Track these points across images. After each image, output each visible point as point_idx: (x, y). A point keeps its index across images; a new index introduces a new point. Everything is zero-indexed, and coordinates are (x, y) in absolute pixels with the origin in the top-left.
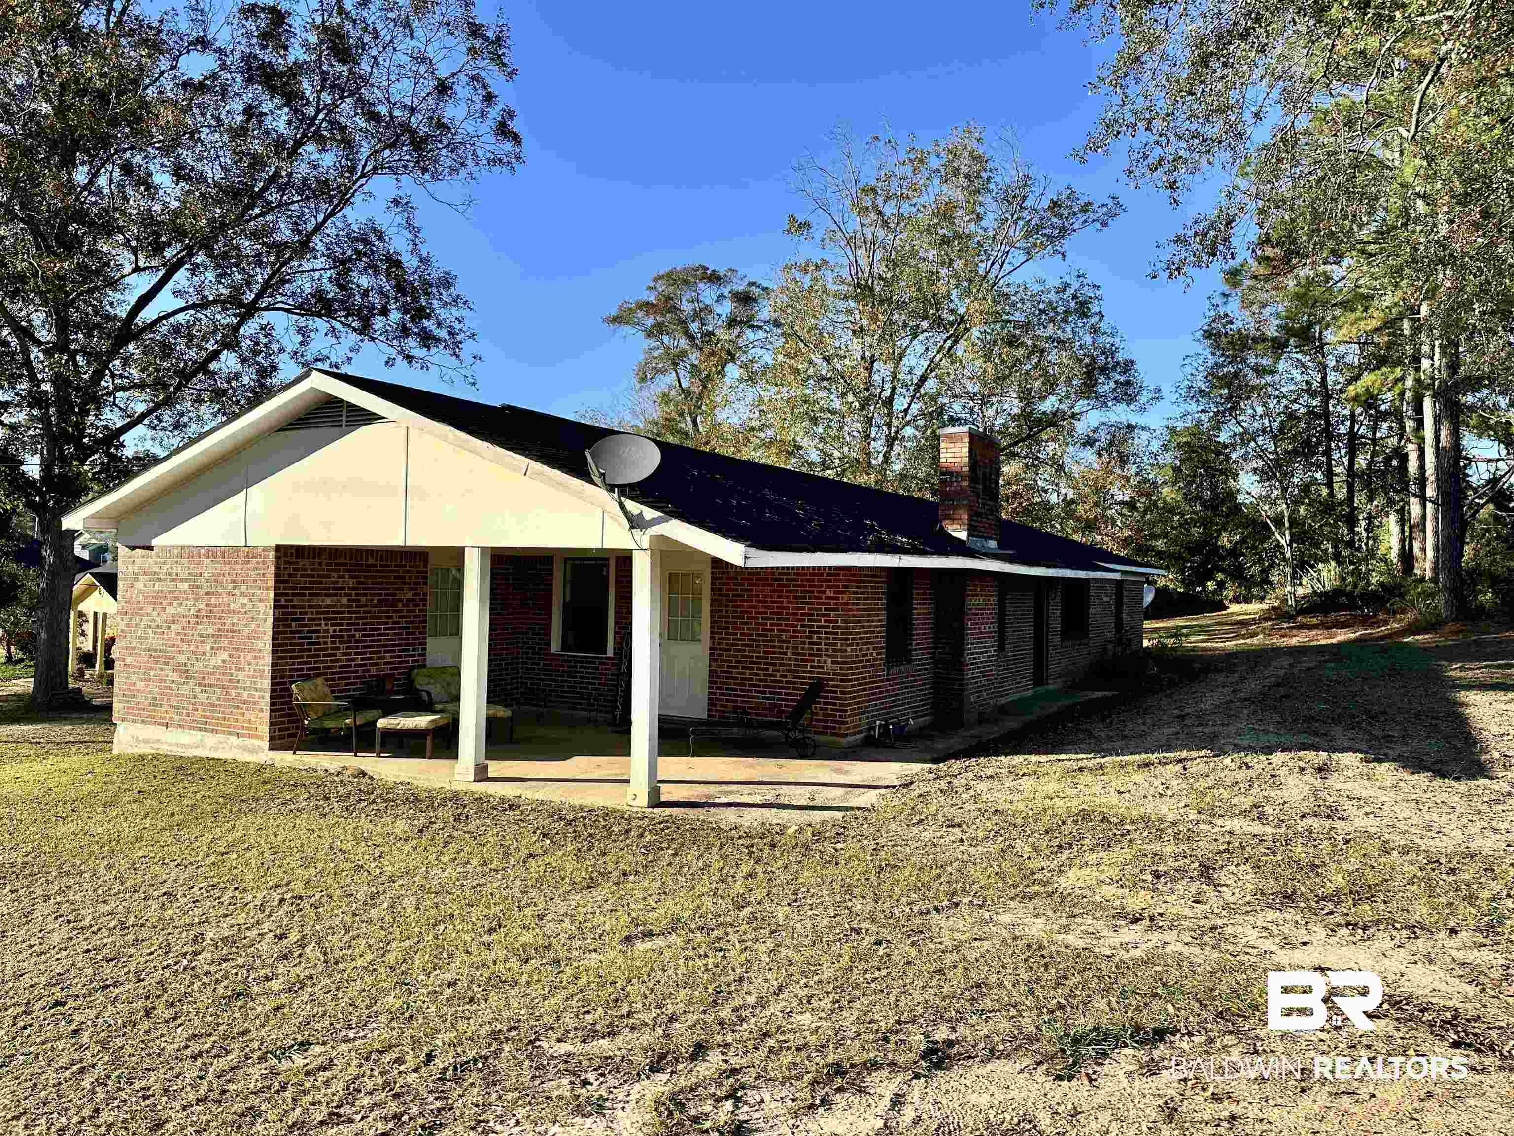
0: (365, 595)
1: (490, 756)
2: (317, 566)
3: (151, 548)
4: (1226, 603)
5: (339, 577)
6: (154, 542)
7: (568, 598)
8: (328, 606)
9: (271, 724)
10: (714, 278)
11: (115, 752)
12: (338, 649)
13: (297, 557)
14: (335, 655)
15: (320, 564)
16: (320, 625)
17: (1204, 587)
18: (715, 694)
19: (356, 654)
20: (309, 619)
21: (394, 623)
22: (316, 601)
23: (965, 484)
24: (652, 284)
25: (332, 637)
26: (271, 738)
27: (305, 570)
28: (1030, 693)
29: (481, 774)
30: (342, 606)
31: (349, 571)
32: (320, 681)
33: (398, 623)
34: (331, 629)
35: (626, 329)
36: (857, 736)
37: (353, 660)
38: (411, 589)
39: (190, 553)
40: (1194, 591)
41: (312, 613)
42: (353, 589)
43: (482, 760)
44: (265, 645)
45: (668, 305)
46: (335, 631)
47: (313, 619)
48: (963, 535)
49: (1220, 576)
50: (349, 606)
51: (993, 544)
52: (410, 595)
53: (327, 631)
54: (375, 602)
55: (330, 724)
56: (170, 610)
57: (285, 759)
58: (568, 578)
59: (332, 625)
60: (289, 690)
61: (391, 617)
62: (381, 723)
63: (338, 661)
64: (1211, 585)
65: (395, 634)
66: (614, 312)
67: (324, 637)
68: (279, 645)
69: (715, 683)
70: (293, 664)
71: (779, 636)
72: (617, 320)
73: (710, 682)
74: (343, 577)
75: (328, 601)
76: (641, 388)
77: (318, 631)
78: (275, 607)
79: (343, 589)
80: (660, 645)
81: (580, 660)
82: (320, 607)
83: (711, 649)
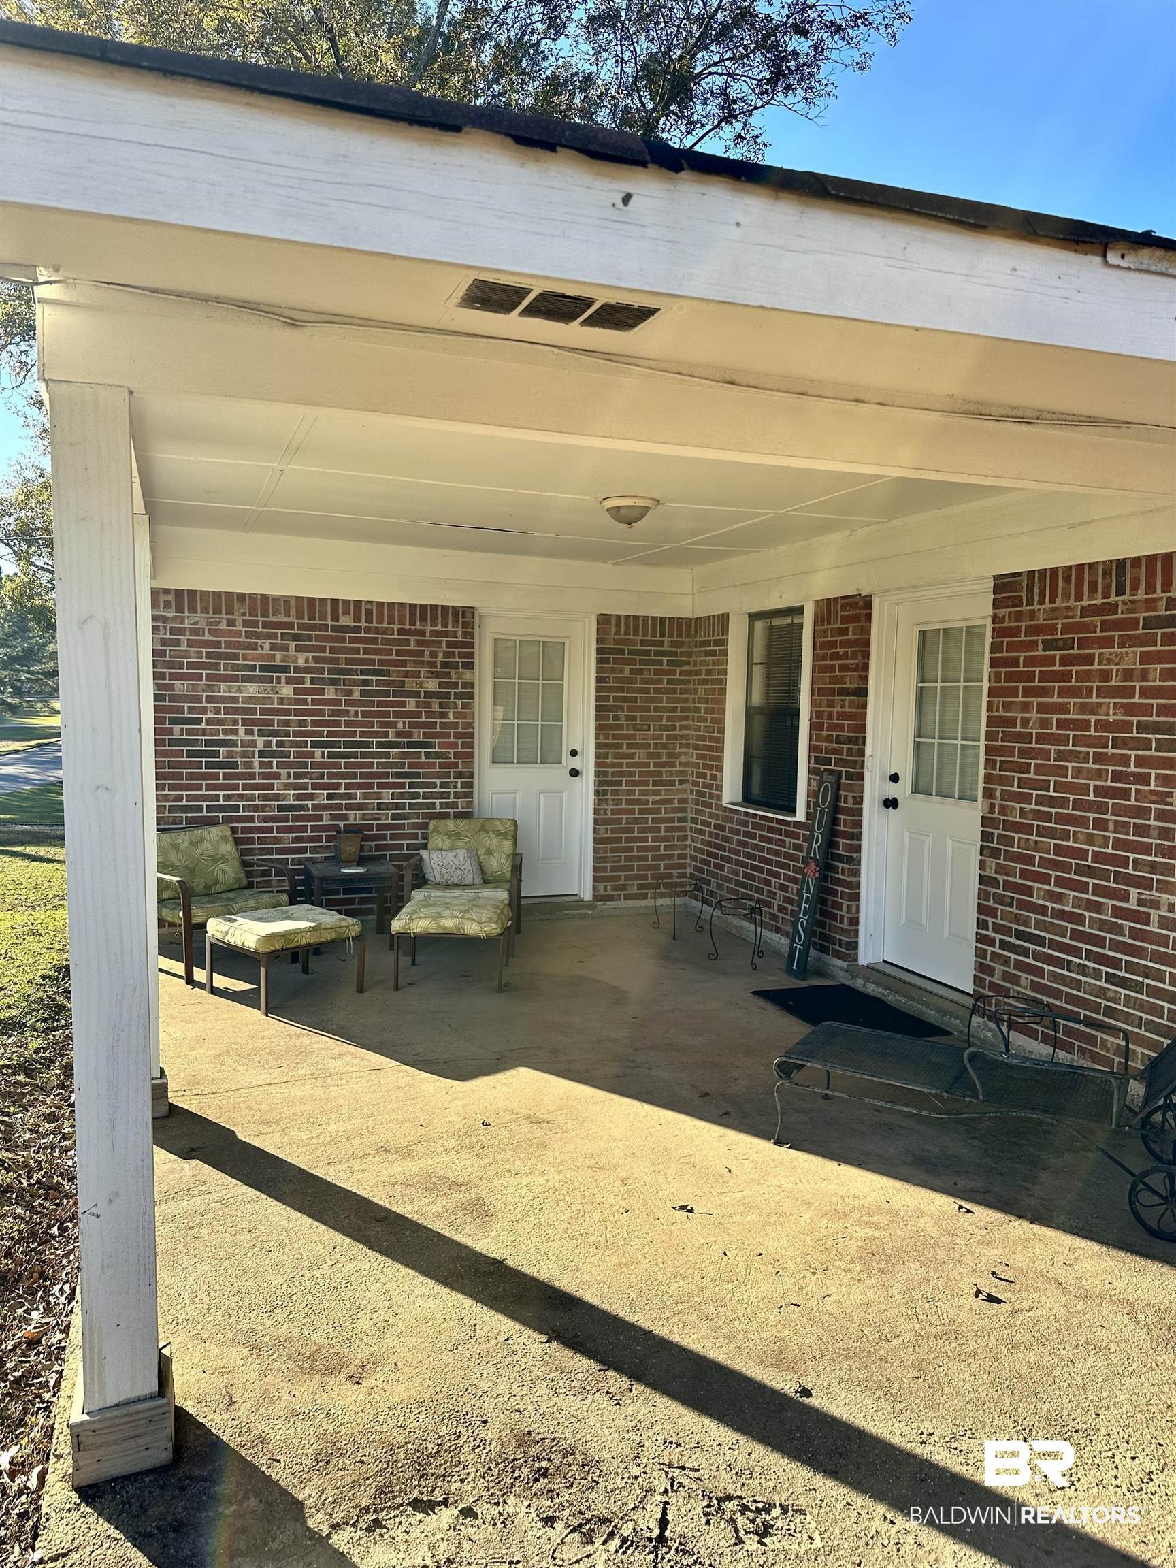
0: (334, 682)
2: (223, 626)
5: (273, 647)
7: (757, 699)
8: (250, 700)
12: (277, 776)
13: (180, 609)
14: (271, 786)
15: (231, 623)
16: (236, 732)
18: (991, 942)
19: (315, 787)
20: (209, 722)
21: (399, 735)
22: (224, 689)
25: (261, 754)
27: (196, 632)
30: (281, 701)
31: (296, 637)
33: (410, 735)
34: (260, 741)
37: (311, 797)
38: (436, 675)
41: (217, 711)
42: (307, 670)
46: (268, 744)
47: (220, 722)
50: (297, 701)
52: (432, 685)
53: (253, 744)
54: (356, 695)
58: (758, 655)
59: (261, 734)
61: (394, 725)
62: (210, 928)
63: (277, 797)
65: (403, 755)
67: (244, 755)
69: (992, 912)
70: (180, 799)
73: (981, 909)
74: (286, 648)
75: (252, 690)
77: (233, 744)
79: (284, 669)
80: (891, 803)
81: (758, 824)
82: (234, 700)
83: (985, 821)
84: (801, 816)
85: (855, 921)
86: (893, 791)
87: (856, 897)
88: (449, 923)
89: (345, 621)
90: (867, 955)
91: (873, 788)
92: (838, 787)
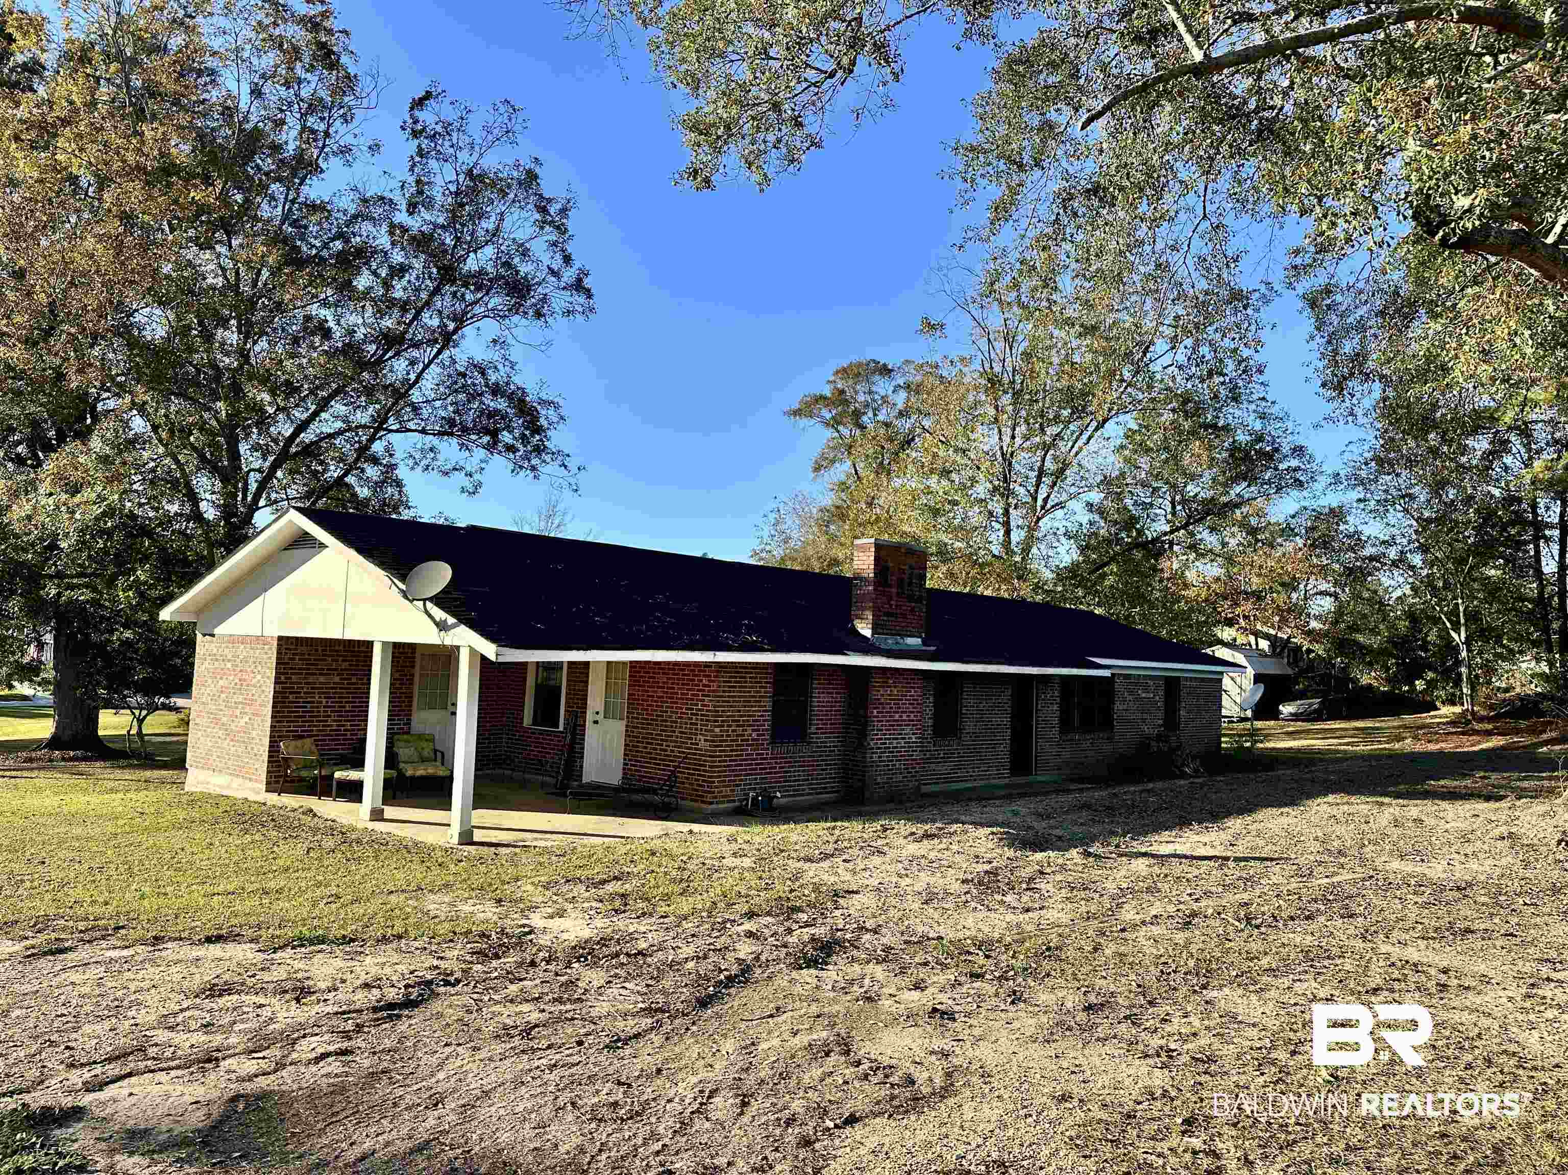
1: (385, 802)
2: (313, 652)
3: (213, 635)
4: (1438, 704)
5: (333, 661)
6: (217, 631)
8: (321, 683)
9: (268, 772)
10: (885, 371)
11: (186, 789)
12: (329, 716)
13: (296, 645)
14: (327, 721)
15: (316, 650)
16: (314, 697)
17: (1412, 684)
18: (627, 766)
19: (346, 721)
20: (305, 693)
22: (311, 679)
23: (871, 588)
24: (832, 378)
25: (325, 707)
26: (268, 783)
27: (303, 655)
28: (1007, 781)
29: (377, 815)
30: (334, 684)
31: (342, 656)
32: (308, 741)
34: (324, 701)
35: (804, 422)
36: (731, 805)
37: (343, 725)
39: (234, 640)
40: (1400, 689)
41: (308, 688)
42: (346, 670)
43: (379, 803)
44: (268, 711)
45: (840, 398)
46: (327, 702)
47: (309, 693)
48: (867, 632)
49: (1430, 675)
50: (341, 684)
51: (914, 642)
53: (321, 702)
55: (304, 774)
56: (221, 683)
57: (273, 798)
59: (325, 698)
60: (278, 746)
62: (337, 775)
63: (329, 726)
64: (1420, 685)
66: (796, 406)
67: (316, 707)
68: (278, 712)
69: (628, 755)
70: (288, 727)
71: (671, 717)
72: (797, 413)
73: (625, 755)
74: (337, 661)
75: (322, 679)
76: (814, 478)
77: (313, 702)
78: (276, 683)
79: (336, 670)
80: (596, 722)
81: (541, 733)
82: (315, 683)
83: (627, 726)
84: (561, 728)
85: (581, 767)
86: (597, 718)
87: (582, 757)
88: (431, 771)
89: (363, 649)
90: (585, 779)
91: (590, 717)
92: (576, 717)
